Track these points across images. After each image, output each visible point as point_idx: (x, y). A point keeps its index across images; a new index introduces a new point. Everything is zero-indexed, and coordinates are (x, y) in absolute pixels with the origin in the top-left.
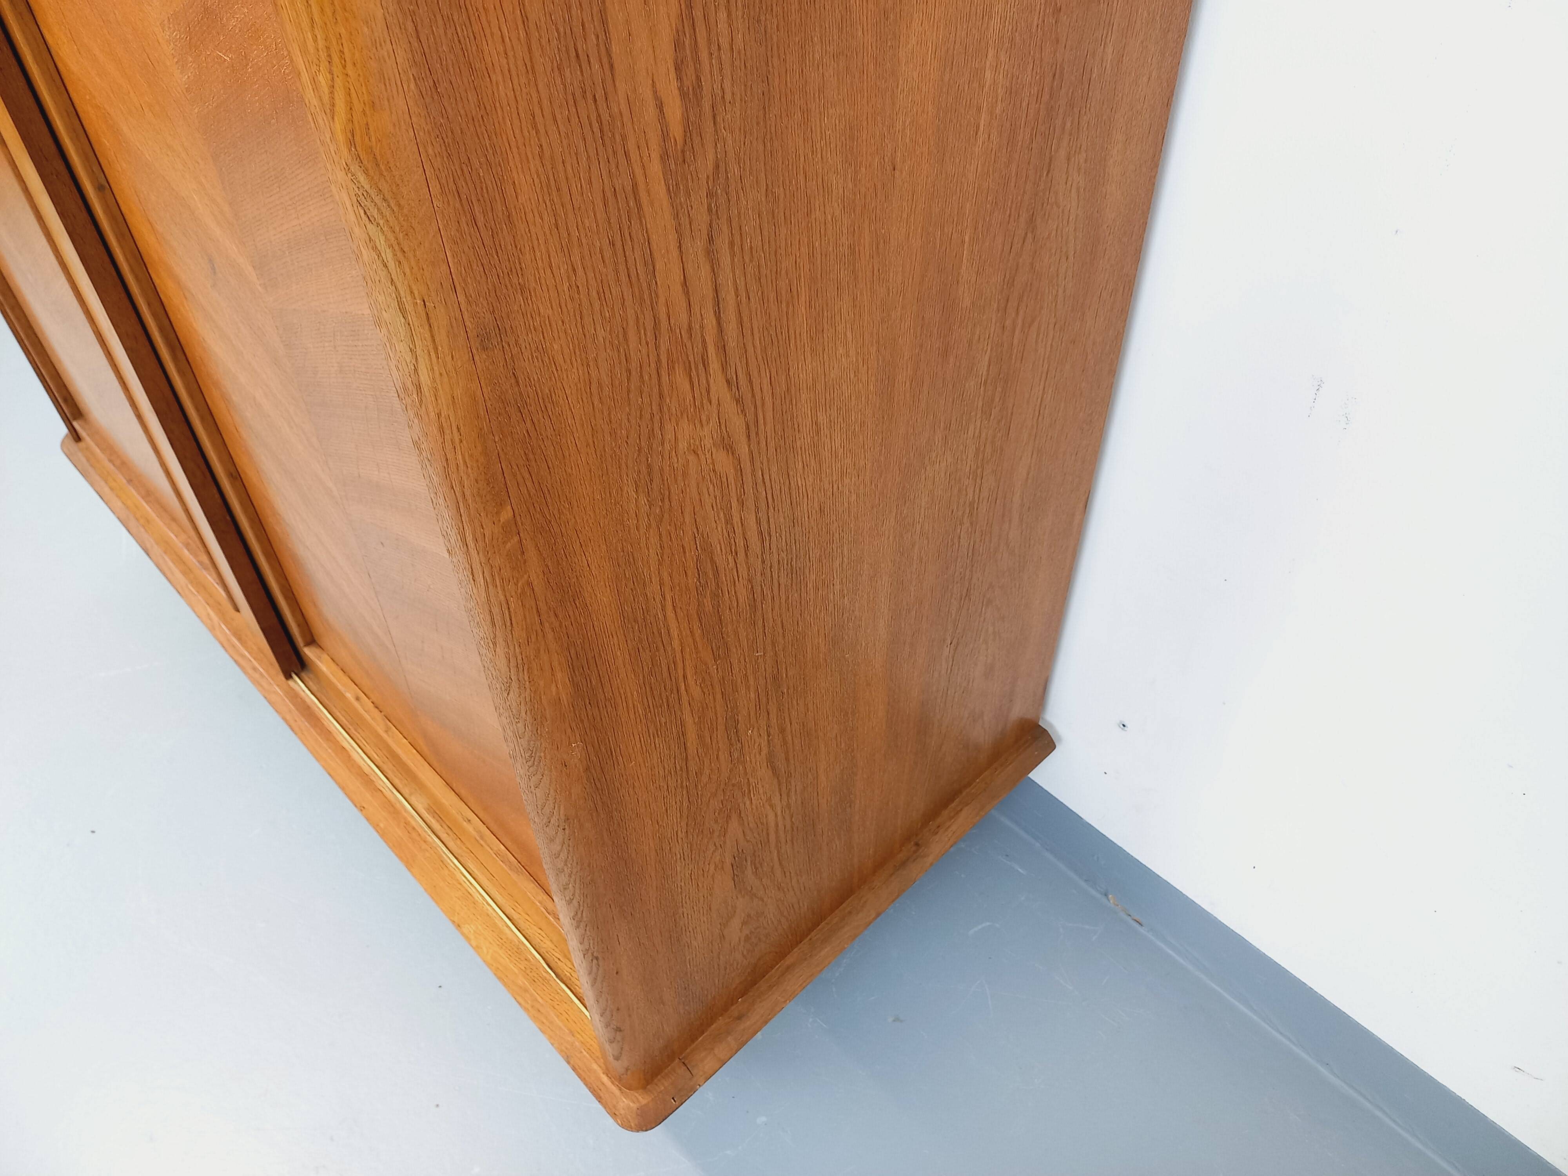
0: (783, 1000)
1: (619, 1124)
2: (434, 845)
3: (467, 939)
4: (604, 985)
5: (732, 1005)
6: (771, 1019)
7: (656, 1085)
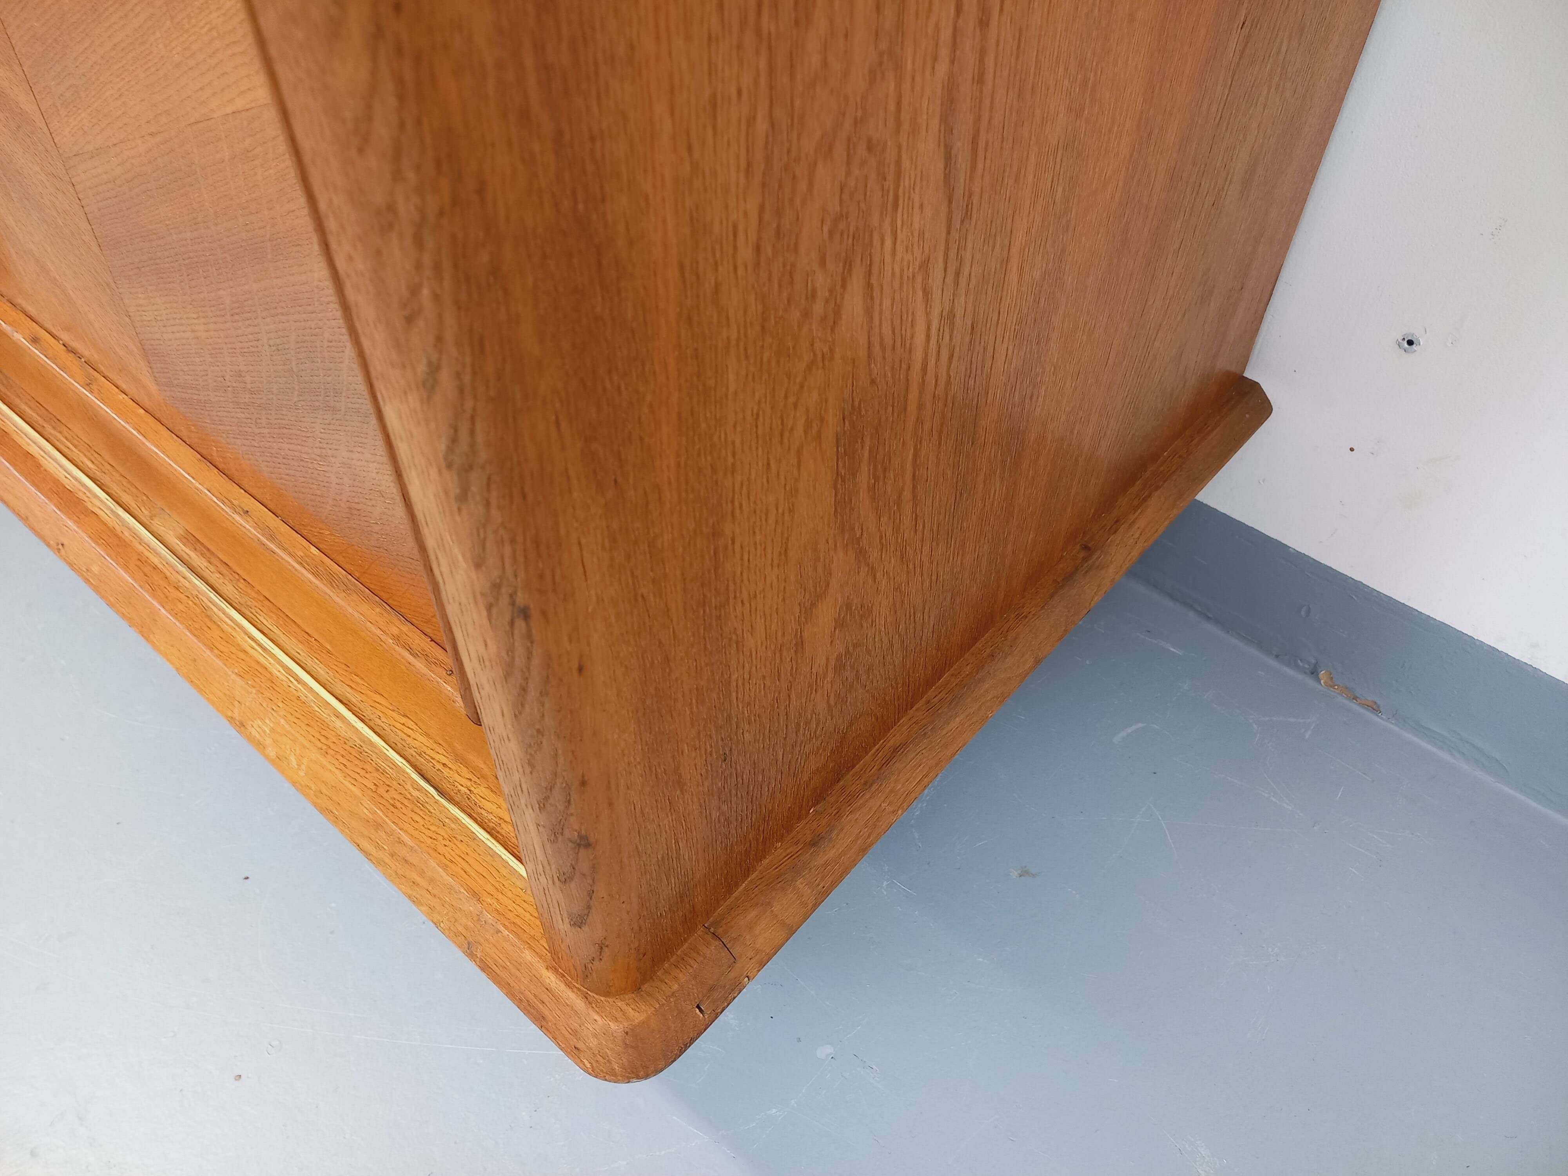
0: (891, 809)
1: (586, 1070)
2: (195, 593)
3: (260, 746)
4: (547, 706)
5: (799, 819)
6: (872, 844)
7: (662, 981)
